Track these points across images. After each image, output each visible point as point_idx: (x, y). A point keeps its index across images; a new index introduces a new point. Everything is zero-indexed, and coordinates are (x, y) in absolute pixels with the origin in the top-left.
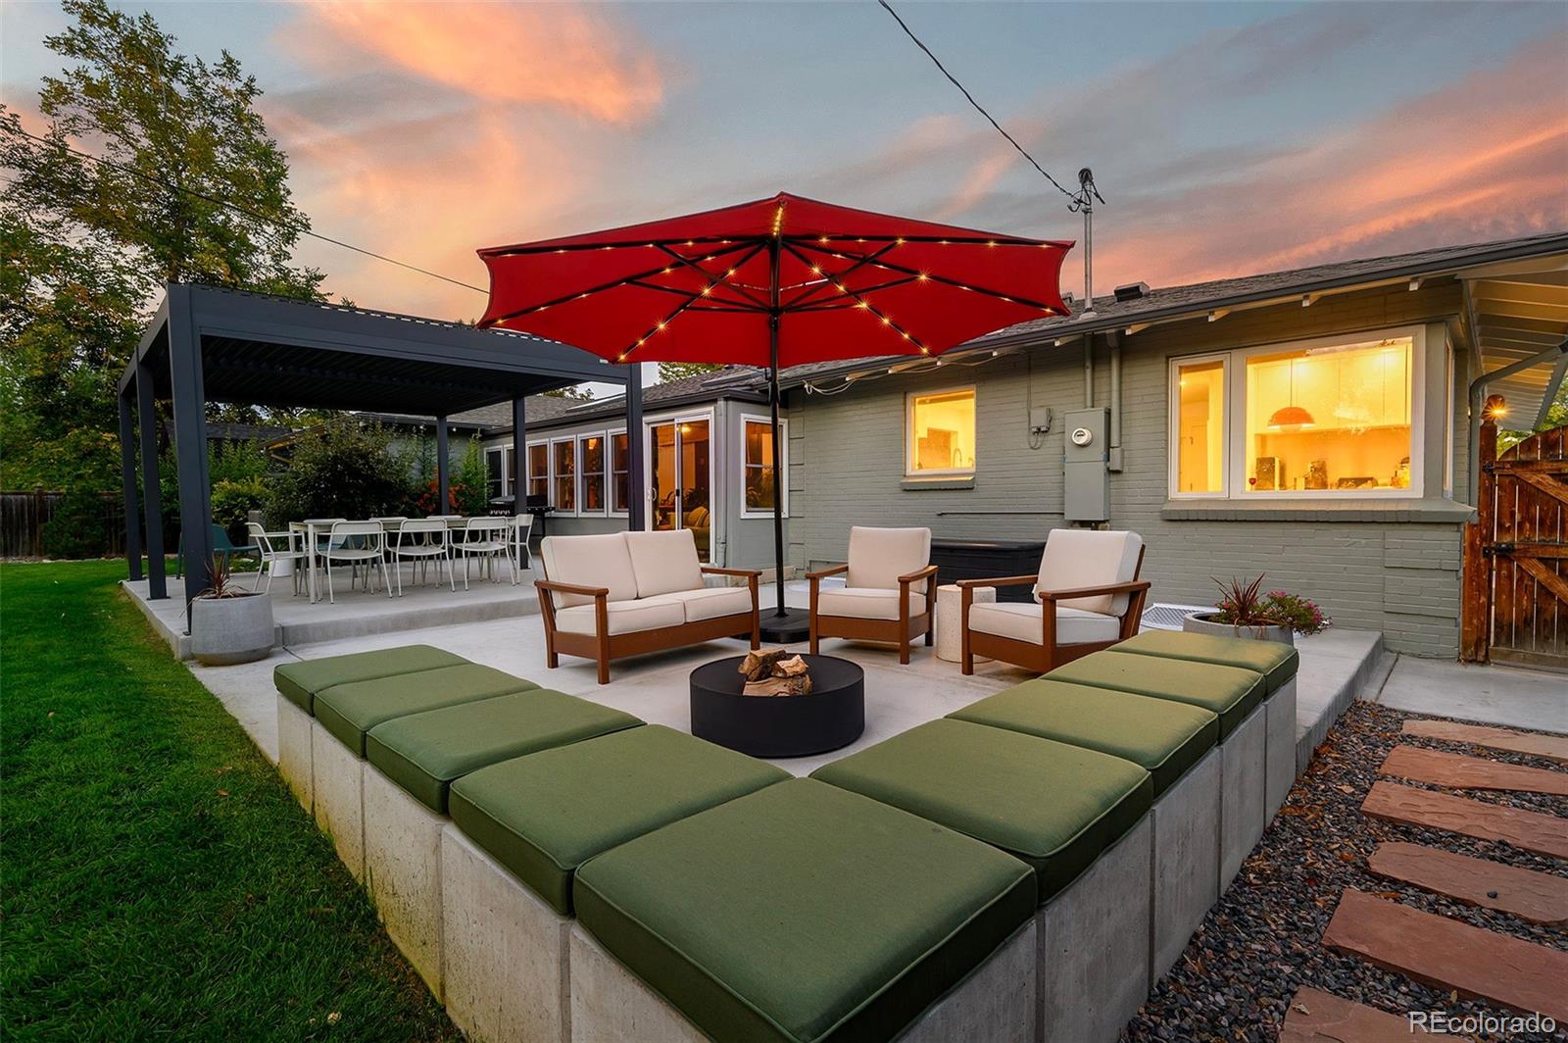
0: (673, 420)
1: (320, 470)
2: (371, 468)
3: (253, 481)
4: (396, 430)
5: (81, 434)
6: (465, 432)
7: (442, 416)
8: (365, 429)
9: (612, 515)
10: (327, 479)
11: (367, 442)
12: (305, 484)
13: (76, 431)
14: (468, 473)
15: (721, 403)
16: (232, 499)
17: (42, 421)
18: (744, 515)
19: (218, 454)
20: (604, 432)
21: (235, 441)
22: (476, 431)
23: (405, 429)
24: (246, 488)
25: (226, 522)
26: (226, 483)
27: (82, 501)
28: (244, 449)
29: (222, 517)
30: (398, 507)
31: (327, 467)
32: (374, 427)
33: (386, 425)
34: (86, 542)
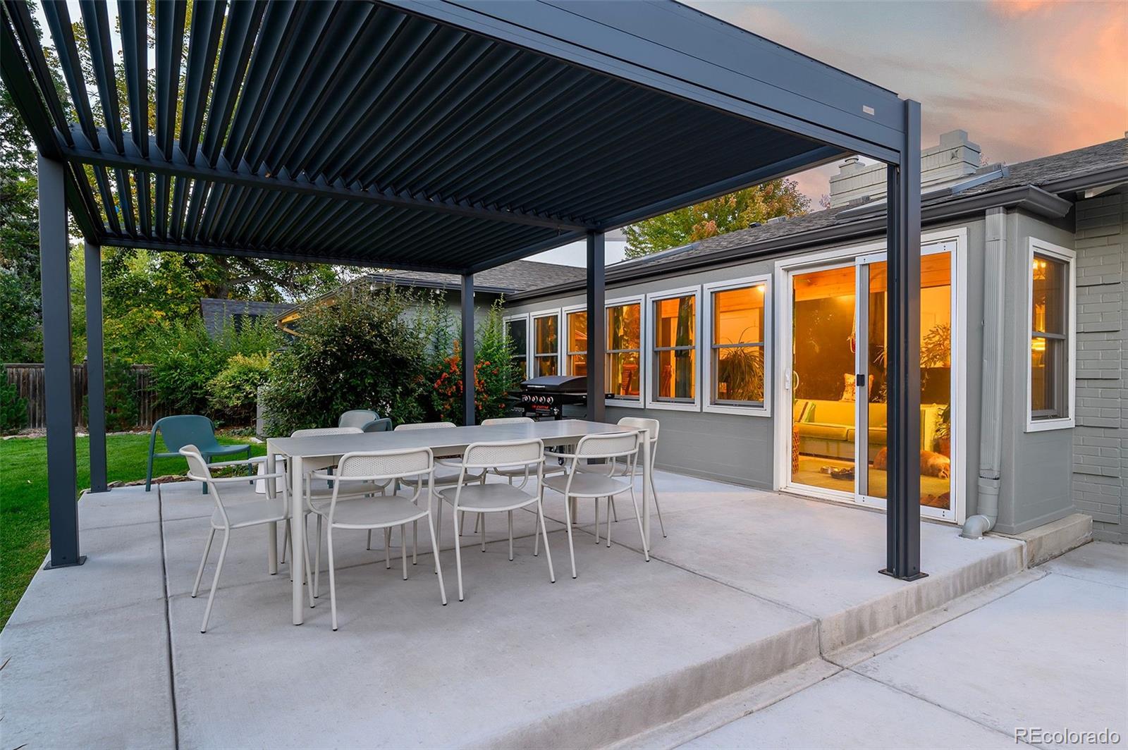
0: (853, 259)
1: (325, 344)
2: (385, 340)
3: (265, 356)
4: (413, 294)
5: (137, 312)
6: (487, 298)
7: (467, 275)
8: (377, 293)
9: (708, 408)
10: (333, 355)
11: (380, 309)
12: (307, 361)
13: (135, 310)
14: (489, 347)
15: (996, 219)
16: (245, 374)
17: (110, 301)
18: (1032, 426)
19: (238, 329)
20: (698, 287)
21: (253, 317)
22: (498, 296)
23: (423, 293)
24: (257, 362)
25: (238, 399)
26: (239, 357)
27: (117, 374)
28: (260, 324)
29: (235, 392)
30: (413, 391)
31: (334, 340)
32: (388, 290)
33: (403, 288)
34: (118, 415)
